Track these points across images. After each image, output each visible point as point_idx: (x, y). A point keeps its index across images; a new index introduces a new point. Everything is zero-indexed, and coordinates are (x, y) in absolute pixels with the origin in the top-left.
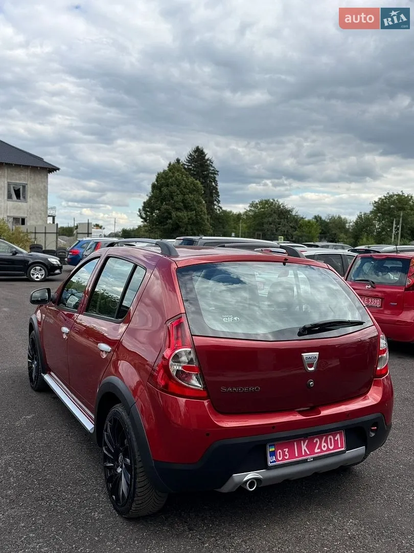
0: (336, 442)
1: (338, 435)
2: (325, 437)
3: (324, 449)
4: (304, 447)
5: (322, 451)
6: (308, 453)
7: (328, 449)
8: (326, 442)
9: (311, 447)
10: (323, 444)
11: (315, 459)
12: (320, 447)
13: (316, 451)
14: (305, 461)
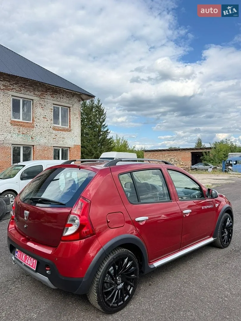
0: (33, 263)
1: (35, 260)
2: (30, 258)
3: (29, 263)
4: (24, 257)
5: (27, 264)
6: (24, 260)
7: (29, 265)
8: (30, 260)
9: (26, 258)
10: (29, 261)
11: (25, 265)
12: (27, 261)
13: (26, 262)
14: (22, 263)
